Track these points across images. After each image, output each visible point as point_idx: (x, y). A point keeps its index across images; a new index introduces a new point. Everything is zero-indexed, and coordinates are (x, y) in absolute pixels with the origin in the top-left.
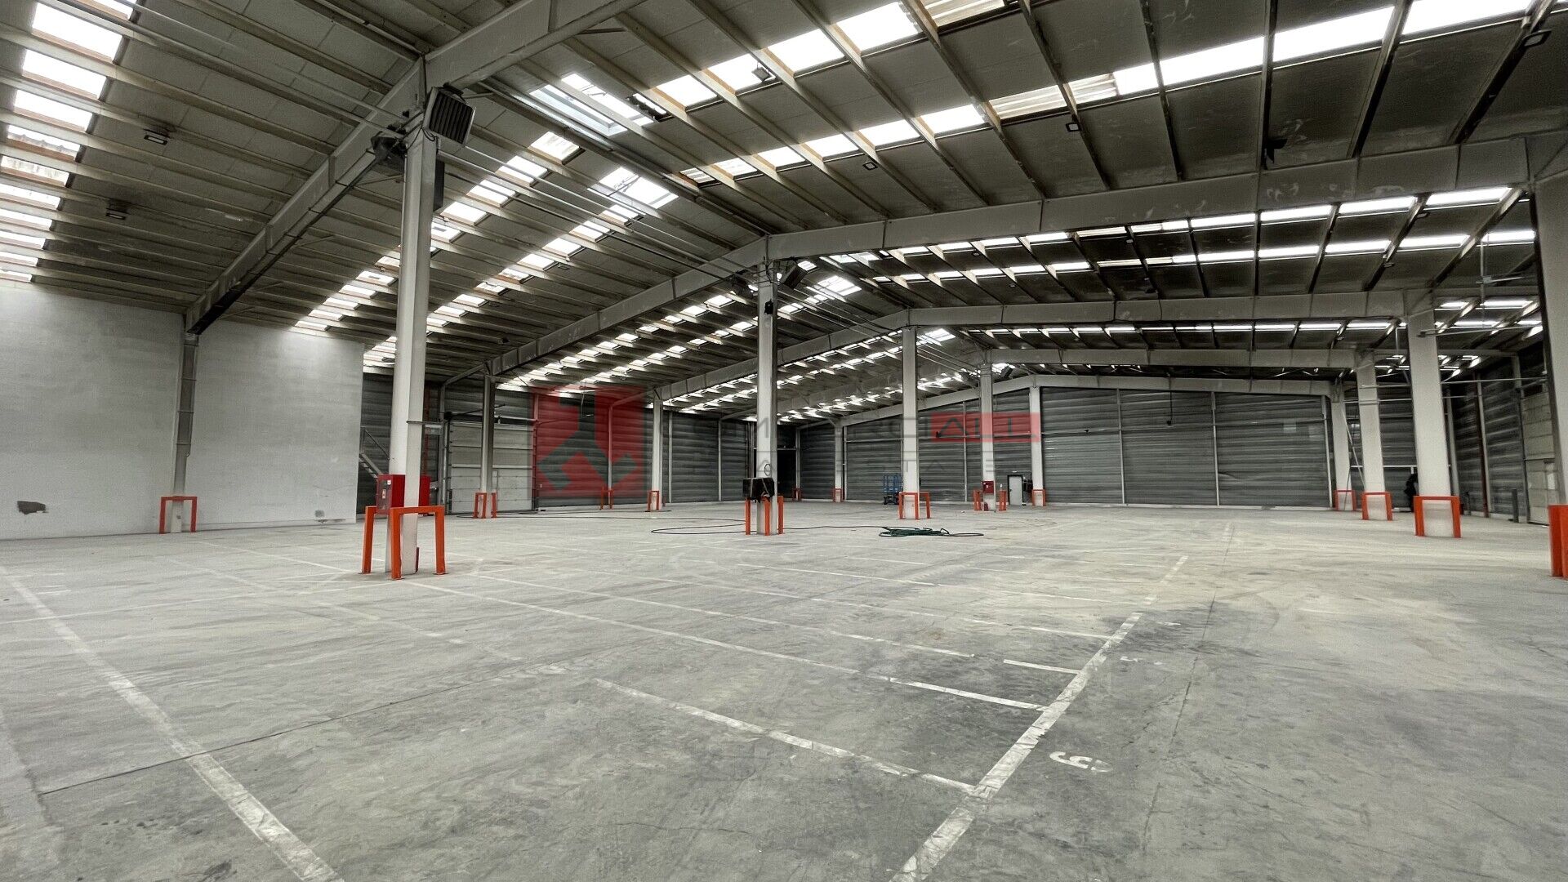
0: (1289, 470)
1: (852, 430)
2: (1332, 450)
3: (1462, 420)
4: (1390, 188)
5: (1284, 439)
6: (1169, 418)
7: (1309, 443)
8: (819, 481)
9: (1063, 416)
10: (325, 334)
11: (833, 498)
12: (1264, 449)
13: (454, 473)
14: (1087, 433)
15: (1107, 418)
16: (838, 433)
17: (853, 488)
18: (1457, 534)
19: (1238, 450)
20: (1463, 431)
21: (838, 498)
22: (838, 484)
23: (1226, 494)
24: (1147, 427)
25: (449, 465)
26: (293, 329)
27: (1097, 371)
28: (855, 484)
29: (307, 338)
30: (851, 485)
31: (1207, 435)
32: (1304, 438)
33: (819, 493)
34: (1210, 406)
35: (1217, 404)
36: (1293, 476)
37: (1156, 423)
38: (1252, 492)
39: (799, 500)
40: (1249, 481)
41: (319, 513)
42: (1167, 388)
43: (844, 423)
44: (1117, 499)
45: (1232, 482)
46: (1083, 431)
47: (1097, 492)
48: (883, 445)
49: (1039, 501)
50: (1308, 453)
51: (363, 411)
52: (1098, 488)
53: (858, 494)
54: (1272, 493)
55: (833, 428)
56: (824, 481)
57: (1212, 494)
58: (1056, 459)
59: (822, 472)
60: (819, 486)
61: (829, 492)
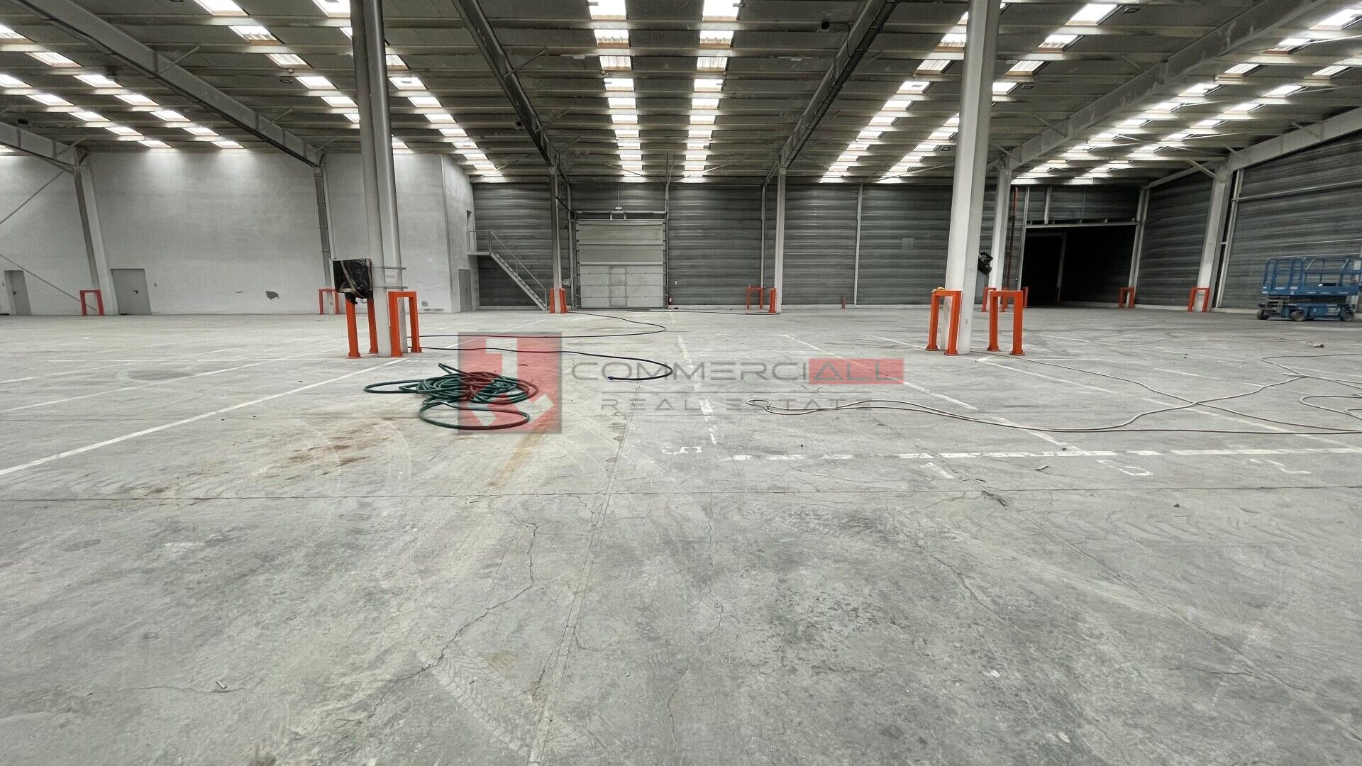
1: (1255, 176)
8: (1174, 274)
11: (1191, 304)
13: (582, 270)
16: (1219, 189)
17: (1232, 286)
21: (1200, 304)
22: (1205, 280)
25: (577, 264)
28: (1235, 280)
33: (1171, 295)
39: (1131, 307)
43: (1240, 163)
55: (1210, 178)
59: (1179, 259)
60: (1171, 285)
61: (1183, 292)
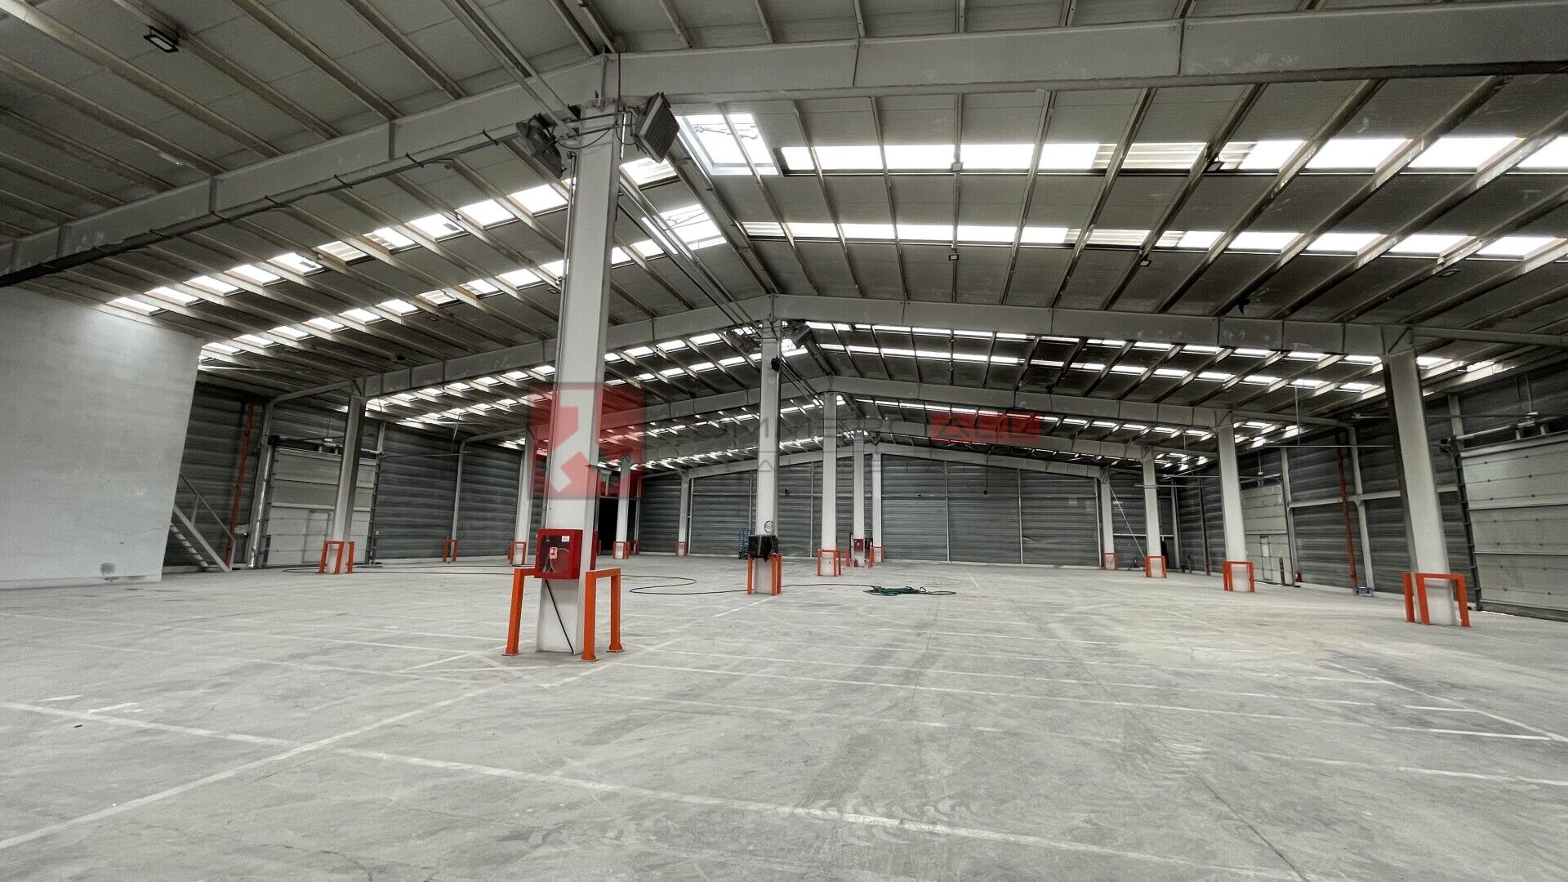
0: (1072, 536)
1: (699, 482)
2: (1101, 521)
3: (1183, 502)
4: (1302, 345)
5: (1068, 511)
6: (985, 489)
7: (1084, 515)
8: (662, 533)
9: (900, 482)
10: (148, 321)
11: (676, 551)
12: (1056, 518)
13: (273, 514)
14: (920, 498)
15: (938, 486)
16: (685, 486)
17: (698, 541)
18: (1252, 590)
19: (1036, 518)
20: (1184, 510)
21: (681, 551)
22: (682, 538)
23: (1028, 554)
24: (969, 495)
25: (268, 504)
26: (102, 307)
27: (931, 444)
28: (700, 538)
29: (123, 321)
30: (694, 538)
31: (1015, 504)
32: (1082, 511)
33: (659, 546)
34: (1016, 480)
35: (1022, 479)
36: (1075, 540)
37: (975, 492)
38: (1048, 553)
39: (637, 553)
40: (1042, 544)
41: (106, 568)
42: (985, 463)
43: (692, 475)
44: (942, 557)
45: (1032, 544)
46: (917, 495)
47: (926, 551)
48: (731, 499)
49: (878, 558)
50: (1086, 522)
51: (190, 431)
52: (927, 547)
53: (704, 547)
54: (1062, 554)
55: (680, 479)
56: (669, 534)
57: (1017, 554)
58: (894, 519)
59: (664, 524)
60: (660, 539)
61: (671, 546)
